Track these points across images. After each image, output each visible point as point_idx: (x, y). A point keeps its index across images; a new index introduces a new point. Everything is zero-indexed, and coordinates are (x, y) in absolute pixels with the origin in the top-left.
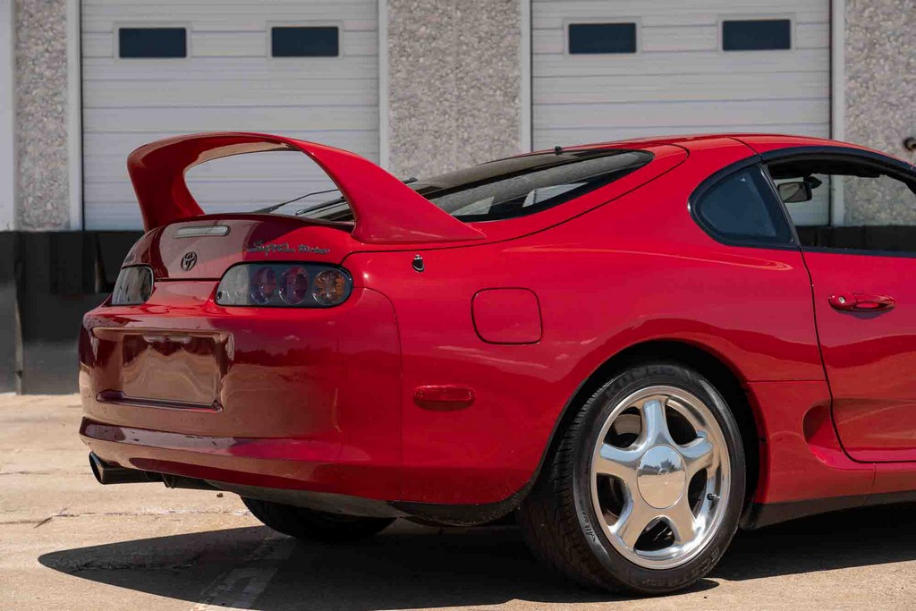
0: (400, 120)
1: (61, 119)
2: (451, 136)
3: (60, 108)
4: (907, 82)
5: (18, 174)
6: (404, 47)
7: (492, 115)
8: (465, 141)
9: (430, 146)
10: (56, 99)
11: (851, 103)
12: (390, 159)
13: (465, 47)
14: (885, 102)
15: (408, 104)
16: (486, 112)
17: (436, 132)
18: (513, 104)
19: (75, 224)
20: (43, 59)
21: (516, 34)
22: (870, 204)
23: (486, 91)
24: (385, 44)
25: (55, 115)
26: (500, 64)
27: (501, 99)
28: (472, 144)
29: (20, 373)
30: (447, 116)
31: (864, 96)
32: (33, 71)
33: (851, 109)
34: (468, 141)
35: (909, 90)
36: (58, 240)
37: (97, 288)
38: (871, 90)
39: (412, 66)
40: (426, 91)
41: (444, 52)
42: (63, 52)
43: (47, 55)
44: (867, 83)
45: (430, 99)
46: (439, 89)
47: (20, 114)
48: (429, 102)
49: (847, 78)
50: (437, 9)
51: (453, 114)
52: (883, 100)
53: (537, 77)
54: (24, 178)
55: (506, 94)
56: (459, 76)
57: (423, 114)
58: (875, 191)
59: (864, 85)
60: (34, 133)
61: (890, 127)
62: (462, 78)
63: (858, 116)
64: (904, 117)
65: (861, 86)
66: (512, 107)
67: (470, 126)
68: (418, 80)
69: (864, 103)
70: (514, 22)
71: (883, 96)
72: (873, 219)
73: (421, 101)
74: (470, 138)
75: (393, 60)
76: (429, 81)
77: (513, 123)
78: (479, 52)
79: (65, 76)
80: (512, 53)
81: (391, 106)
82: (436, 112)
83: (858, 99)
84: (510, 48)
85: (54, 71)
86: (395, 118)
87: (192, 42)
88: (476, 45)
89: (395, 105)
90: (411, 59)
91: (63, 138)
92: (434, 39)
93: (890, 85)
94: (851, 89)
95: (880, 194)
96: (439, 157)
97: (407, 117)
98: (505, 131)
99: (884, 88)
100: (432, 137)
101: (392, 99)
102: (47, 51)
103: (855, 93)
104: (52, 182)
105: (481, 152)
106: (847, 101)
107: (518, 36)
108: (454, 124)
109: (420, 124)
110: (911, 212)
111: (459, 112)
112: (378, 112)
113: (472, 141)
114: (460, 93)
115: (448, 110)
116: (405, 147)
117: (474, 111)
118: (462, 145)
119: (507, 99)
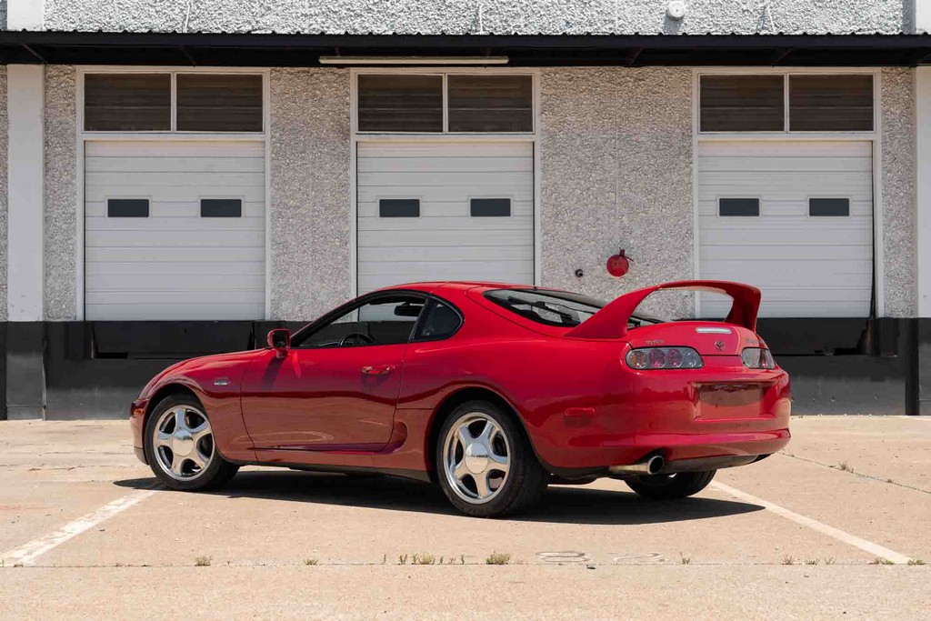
0: (278, 256)
1: (72, 253)
2: (308, 265)
3: (71, 247)
4: (578, 237)
5: (45, 287)
6: (281, 212)
9: (296, 271)
10: (69, 242)
11: (544, 249)
12: (272, 279)
13: (317, 213)
15: (281, 246)
16: (330, 251)
17: (299, 263)
18: (345, 247)
19: (80, 318)
20: (61, 218)
21: (348, 205)
23: (329, 239)
24: (269, 210)
25: (68, 251)
26: (338, 223)
27: (338, 244)
28: (321, 270)
29: (45, 407)
30: (306, 254)
31: (552, 245)
32: (55, 225)
33: (544, 252)
34: (318, 268)
35: (578, 242)
36: (68, 326)
37: (92, 356)
38: (556, 242)
39: (285, 223)
40: (293, 239)
41: (304, 215)
42: (74, 214)
43: (64, 215)
44: (554, 237)
45: (296, 243)
46: (301, 237)
47: (47, 251)
48: (295, 245)
49: (542, 234)
50: (300, 190)
51: (310, 252)
52: (563, 247)
53: (360, 231)
54: (49, 289)
55: (341, 241)
56: (313, 230)
57: (292, 252)
60: (55, 262)
61: (568, 263)
62: (315, 231)
63: (549, 256)
64: (575, 257)
65: (551, 239)
66: (345, 249)
67: (319, 260)
68: (289, 232)
69: (552, 249)
70: (346, 198)
71: (563, 245)
73: (290, 244)
75: (274, 220)
76: (295, 233)
77: (346, 258)
78: (325, 216)
79: (74, 228)
80: (345, 217)
81: (272, 247)
82: (299, 251)
83: (549, 247)
84: (344, 214)
85: (68, 225)
86: (274, 254)
87: (152, 208)
88: (323, 212)
89: (275, 247)
90: (284, 219)
91: (73, 265)
92: (299, 208)
93: (567, 238)
94: (545, 241)
96: (301, 278)
97: (281, 254)
98: (341, 263)
99: (564, 240)
100: (297, 266)
101: (273, 243)
102: (64, 213)
104: (66, 292)
106: (542, 247)
107: (348, 207)
108: (310, 259)
109: (289, 258)
111: (313, 251)
112: (265, 251)
113: (321, 268)
114: (314, 240)
115: (307, 250)
116: (280, 272)
117: (322, 251)
118: (315, 271)
119: (342, 244)
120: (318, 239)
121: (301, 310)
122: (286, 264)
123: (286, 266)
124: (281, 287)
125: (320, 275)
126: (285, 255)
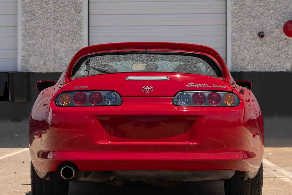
0: (27, 21)
2: (51, 29)
4: (260, 6)
7: (70, 20)
9: (41, 34)
11: (234, 16)
12: (22, 39)
14: (250, 15)
16: (67, 18)
17: (44, 27)
18: (79, 15)
22: (243, 61)
23: (67, 8)
27: (74, 12)
28: (60, 33)
30: (49, 20)
31: (240, 13)
33: (234, 19)
34: (58, 31)
35: (261, 10)
38: (243, 10)
40: (39, 8)
44: (242, 7)
45: (41, 12)
46: (45, 7)
48: (40, 13)
49: (232, 4)
51: (52, 19)
52: (249, 14)
53: (91, 2)
55: (76, 10)
57: (38, 19)
58: (246, 55)
59: (240, 8)
61: (252, 27)
62: (56, 3)
63: (237, 22)
64: (258, 22)
65: (239, 8)
67: (59, 25)
68: (35, 3)
69: (240, 16)
71: (249, 13)
72: (245, 68)
73: (37, 13)
74: (59, 30)
76: (40, 4)
77: (80, 23)
81: (23, 15)
82: (44, 18)
83: (238, 14)
86: (24, 20)
89: (25, 15)
93: (252, 8)
94: (235, 10)
95: (248, 56)
96: (45, 39)
97: (30, 20)
98: (76, 27)
99: (250, 9)
100: (41, 29)
101: (23, 12)
103: (236, 11)
105: (65, 37)
106: (232, 14)
108: (52, 24)
109: (36, 24)
110: (263, 64)
111: (54, 18)
112: (17, 18)
113: (60, 31)
114: (55, 9)
115: (49, 17)
116: (29, 34)
117: (61, 18)
118: (56, 33)
119: (76, 12)
120: (58, 8)
121: (45, 64)
122: (34, 28)
123: (34, 30)
124: (29, 46)
125: (59, 36)
126: (33, 21)
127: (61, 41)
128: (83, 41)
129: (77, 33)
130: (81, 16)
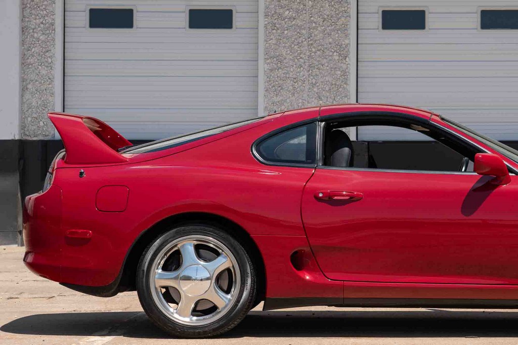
0: (271, 70)
1: (50, 66)
2: (305, 81)
3: (50, 60)
5: (22, 103)
6: (275, 24)
7: (331, 68)
8: (314, 85)
9: (291, 88)
10: (48, 54)
12: (265, 95)
13: (314, 25)
15: (276, 61)
16: (327, 66)
17: (295, 79)
18: (345, 62)
20: (39, 29)
21: (347, 16)
23: (327, 53)
24: (262, 21)
25: (47, 64)
26: (337, 36)
27: (337, 58)
28: (318, 86)
29: (21, 232)
30: (302, 68)
32: (33, 36)
39: (279, 36)
41: (300, 27)
43: (42, 26)
45: (291, 57)
46: (297, 51)
47: (24, 64)
48: (290, 59)
51: (306, 67)
53: (360, 44)
54: (26, 106)
55: (340, 55)
56: (310, 42)
57: (287, 67)
60: (33, 76)
62: (312, 44)
66: (345, 64)
67: (317, 75)
68: (284, 45)
70: (346, 8)
74: (316, 83)
75: (268, 32)
76: (291, 46)
77: (345, 73)
78: (323, 28)
79: (54, 40)
80: (344, 29)
81: (266, 61)
82: (295, 66)
84: (343, 26)
85: (46, 37)
86: (268, 69)
87: (137, 19)
88: (321, 24)
89: (268, 61)
90: (279, 31)
91: (51, 80)
92: (295, 19)
96: (296, 95)
97: (276, 69)
98: (339, 79)
100: (292, 82)
101: (267, 57)
102: (42, 23)
104: (44, 108)
105: (324, 92)
107: (348, 18)
108: (307, 74)
109: (284, 74)
111: (310, 66)
112: (257, 65)
113: (318, 84)
114: (311, 54)
115: (303, 64)
116: (274, 88)
117: (319, 66)
118: (311, 87)
119: (341, 58)
120: (315, 52)
122: (281, 79)
123: (281, 82)
124: (275, 105)
125: (317, 92)
126: (280, 70)
127: (319, 97)
128: (350, 98)
129: (342, 87)
130: (347, 63)
